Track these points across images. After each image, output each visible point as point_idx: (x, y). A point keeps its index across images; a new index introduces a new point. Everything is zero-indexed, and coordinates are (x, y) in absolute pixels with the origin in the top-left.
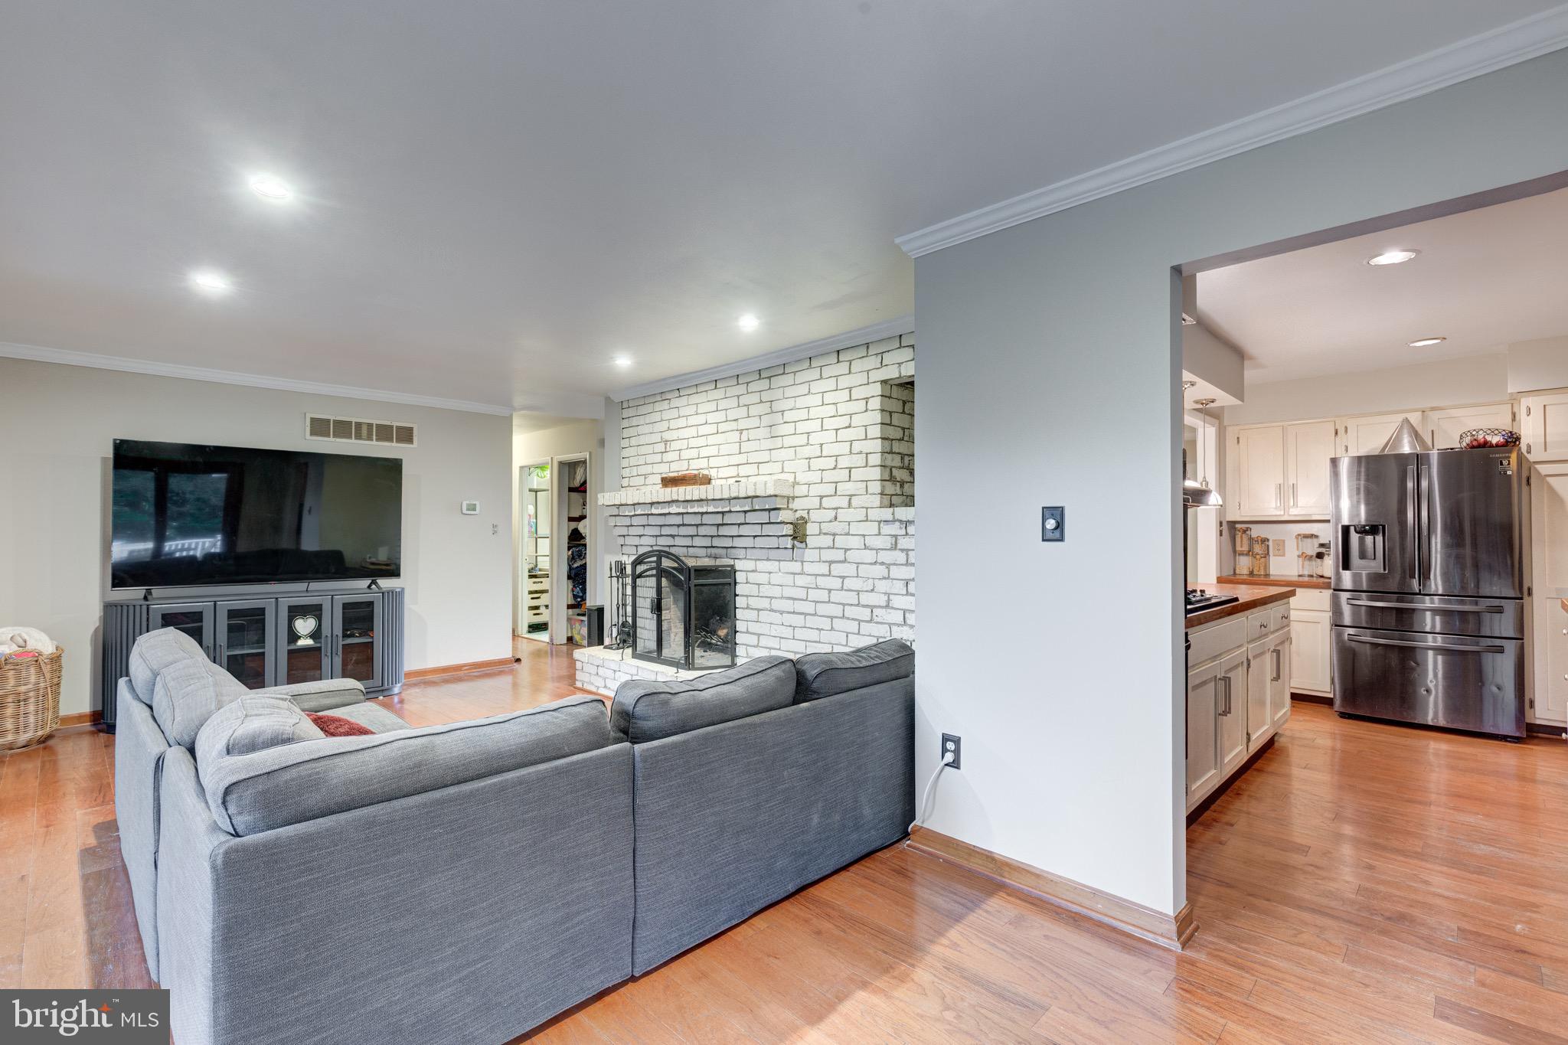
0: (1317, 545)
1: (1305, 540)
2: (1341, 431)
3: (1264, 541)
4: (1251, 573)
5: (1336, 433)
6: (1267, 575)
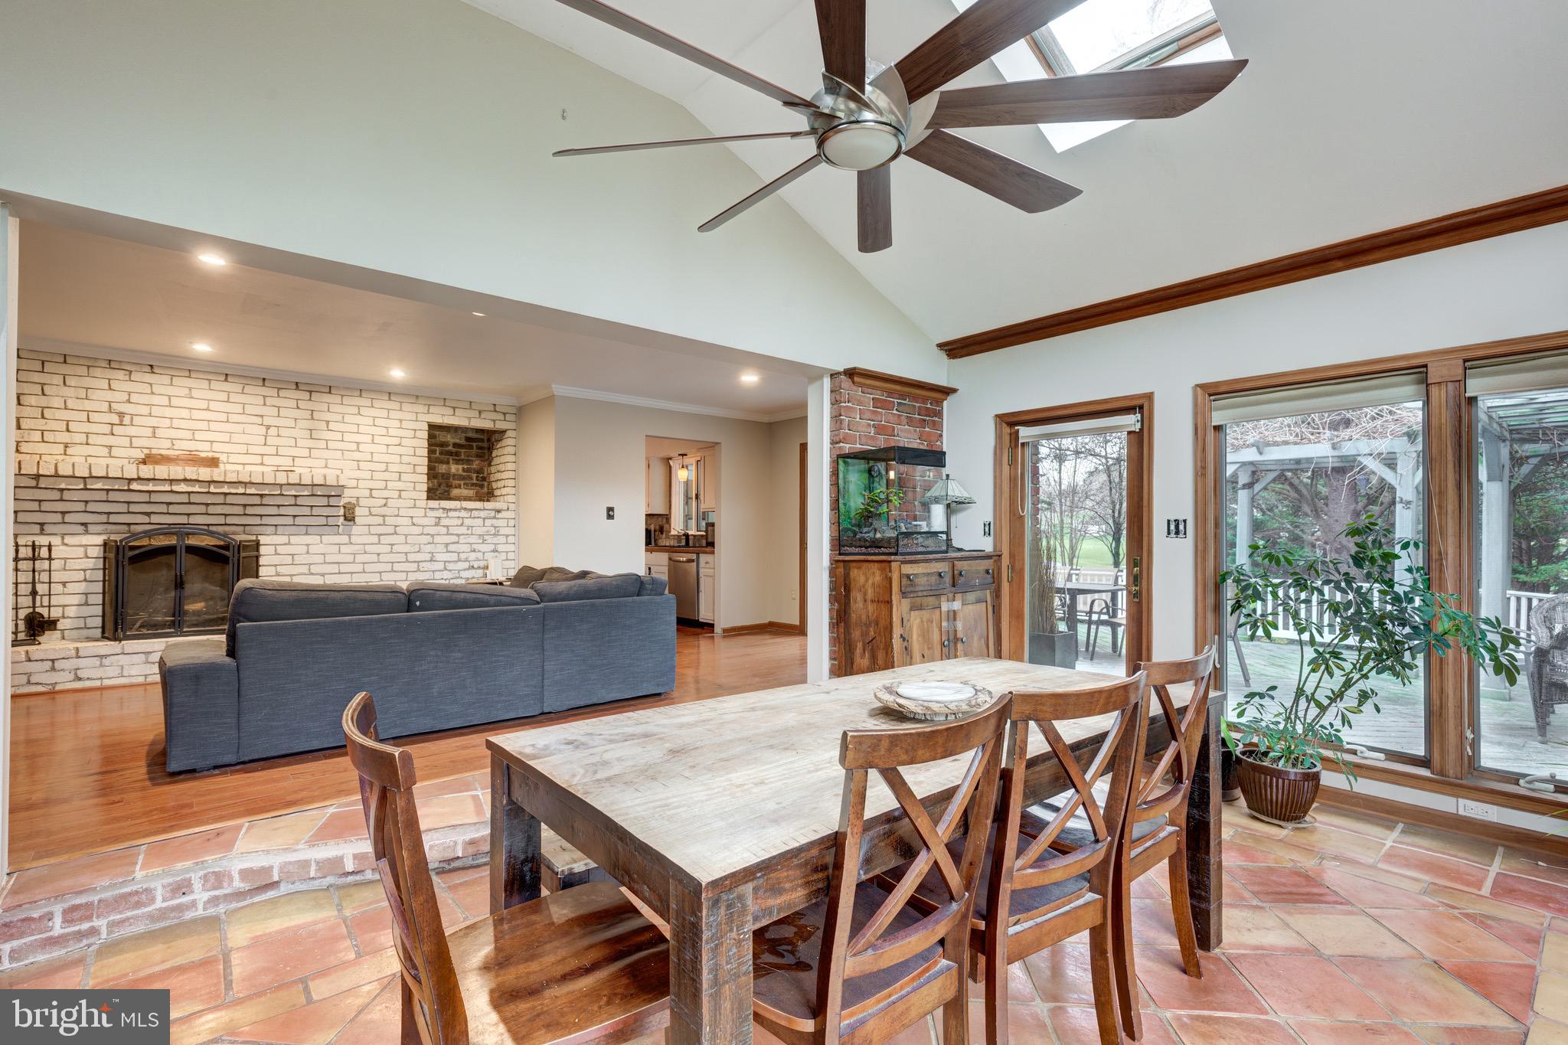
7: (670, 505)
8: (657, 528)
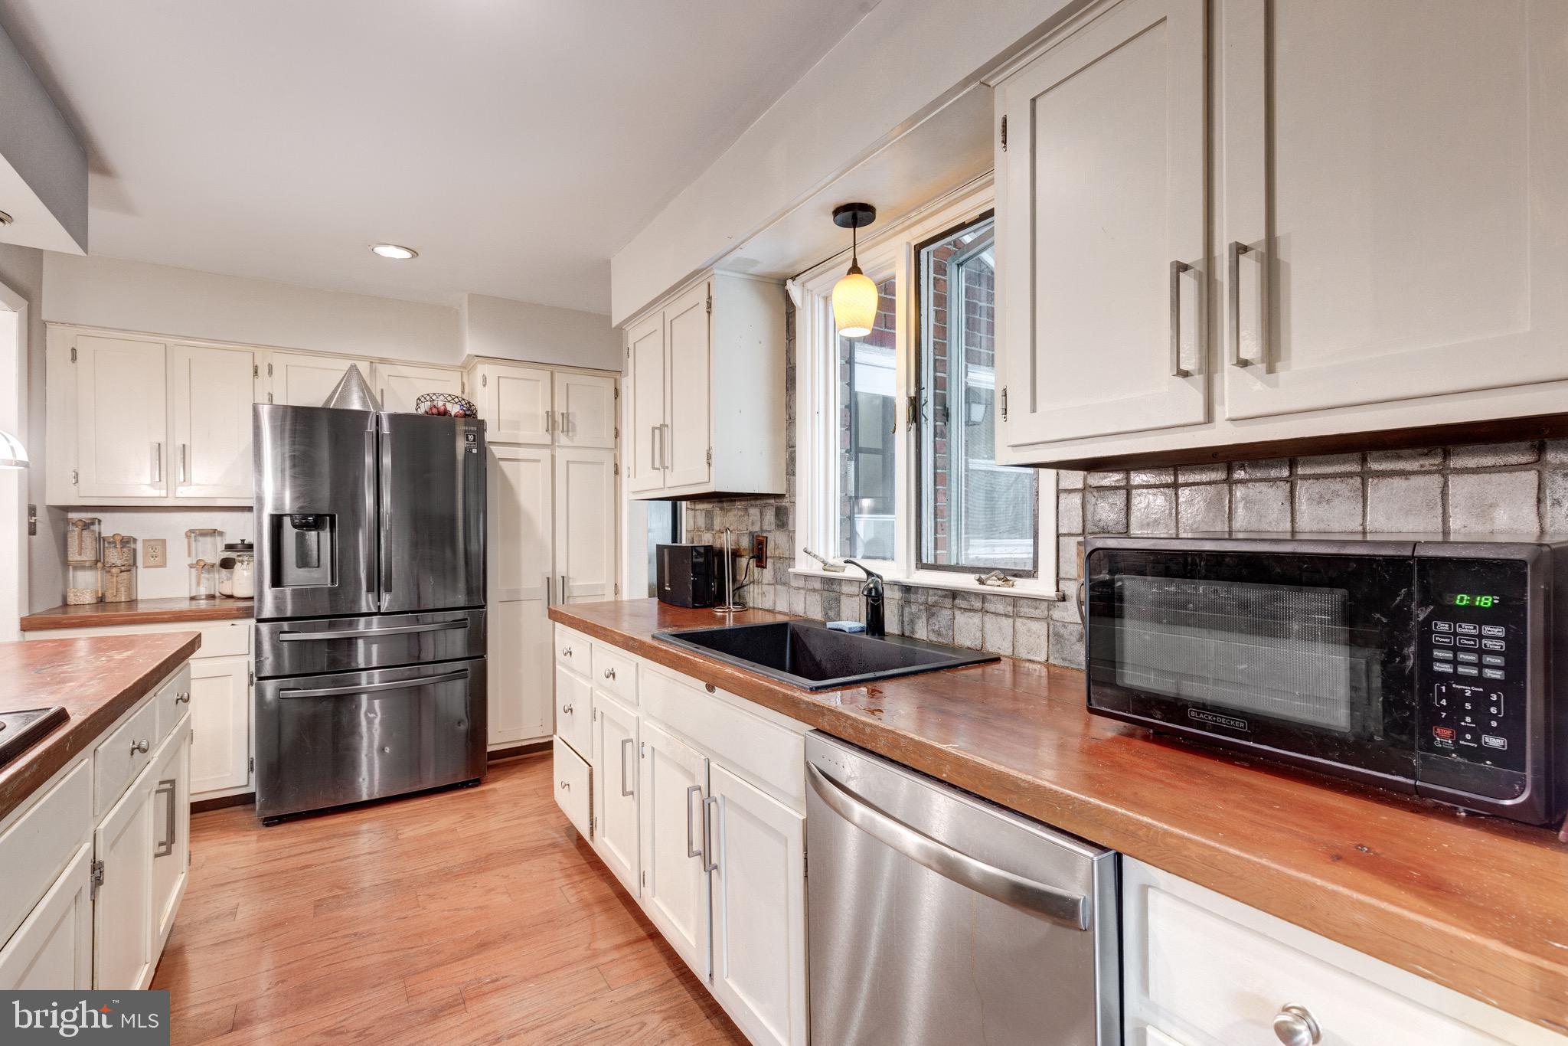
0: (221, 547)
1: (201, 539)
2: (263, 370)
3: (126, 542)
4: (101, 601)
5: (256, 372)
6: (132, 602)
7: (792, 460)
8: (745, 543)
